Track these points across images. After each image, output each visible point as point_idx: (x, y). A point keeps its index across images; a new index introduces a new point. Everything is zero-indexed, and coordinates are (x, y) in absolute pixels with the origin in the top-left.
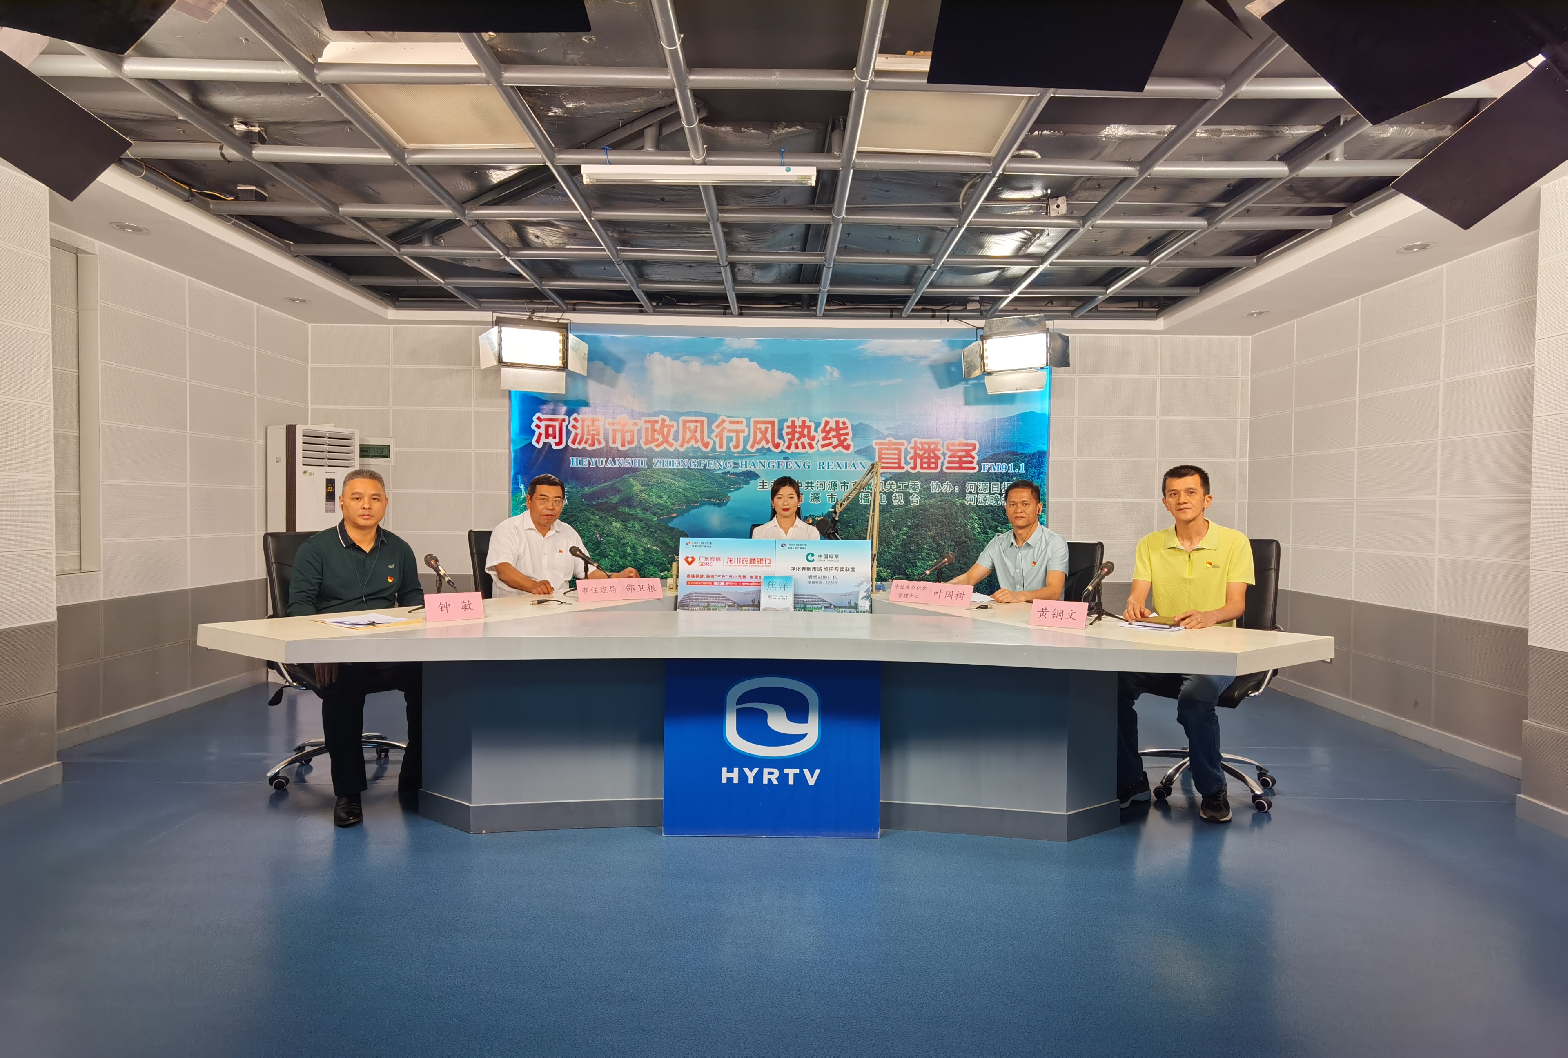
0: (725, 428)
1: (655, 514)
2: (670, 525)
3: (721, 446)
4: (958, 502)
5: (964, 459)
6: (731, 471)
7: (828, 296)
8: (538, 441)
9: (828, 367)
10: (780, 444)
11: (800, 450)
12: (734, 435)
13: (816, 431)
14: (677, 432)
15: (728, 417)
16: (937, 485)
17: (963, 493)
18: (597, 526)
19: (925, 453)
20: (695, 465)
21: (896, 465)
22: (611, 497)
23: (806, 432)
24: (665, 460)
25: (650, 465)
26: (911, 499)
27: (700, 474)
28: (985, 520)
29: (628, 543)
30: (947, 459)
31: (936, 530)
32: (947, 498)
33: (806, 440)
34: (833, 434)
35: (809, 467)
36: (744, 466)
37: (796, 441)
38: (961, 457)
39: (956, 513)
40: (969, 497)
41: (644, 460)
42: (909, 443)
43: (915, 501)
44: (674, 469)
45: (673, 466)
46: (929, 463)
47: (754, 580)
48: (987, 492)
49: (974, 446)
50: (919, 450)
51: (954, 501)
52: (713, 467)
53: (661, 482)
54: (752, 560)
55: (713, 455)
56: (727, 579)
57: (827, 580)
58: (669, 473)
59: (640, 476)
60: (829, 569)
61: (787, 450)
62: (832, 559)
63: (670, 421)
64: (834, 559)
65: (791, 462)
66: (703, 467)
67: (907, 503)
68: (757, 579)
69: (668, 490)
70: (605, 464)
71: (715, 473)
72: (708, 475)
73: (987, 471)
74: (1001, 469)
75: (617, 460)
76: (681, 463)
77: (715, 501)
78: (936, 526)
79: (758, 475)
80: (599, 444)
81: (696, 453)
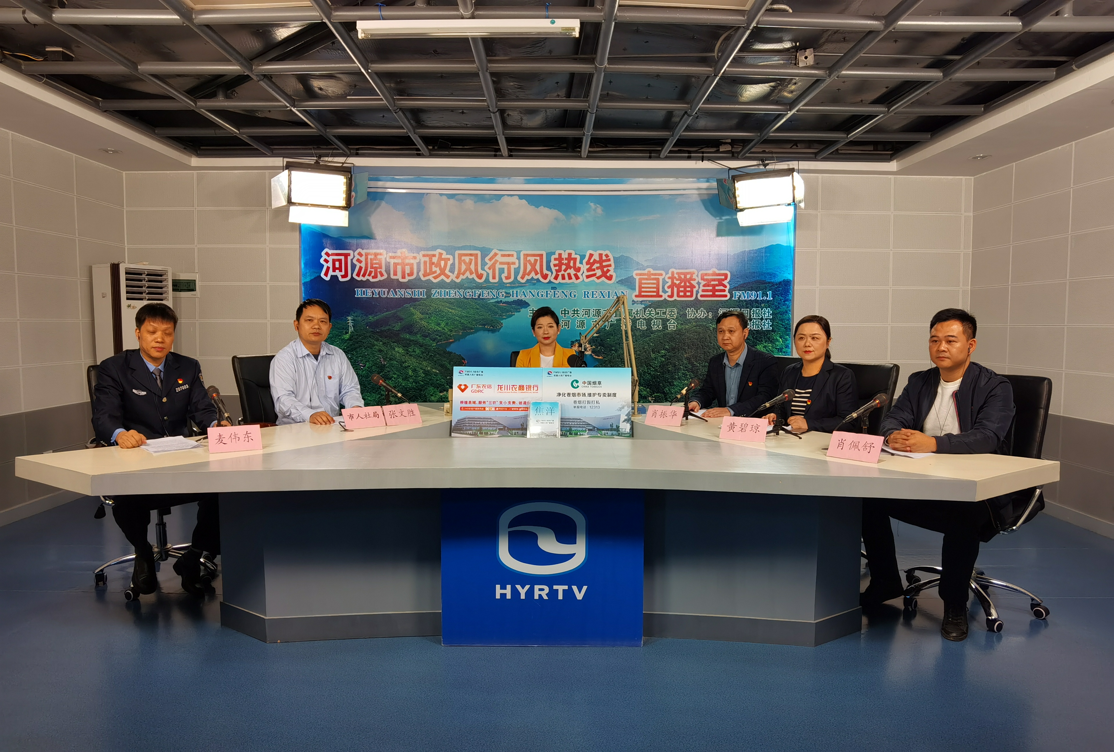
0: (497, 261)
1: (434, 340)
2: (448, 350)
3: (494, 278)
5: (717, 288)
6: (504, 300)
7: (592, 139)
8: (326, 274)
9: (592, 204)
10: (548, 275)
11: (567, 280)
12: (505, 267)
13: (581, 263)
14: (453, 265)
15: (500, 250)
16: (692, 311)
18: (380, 351)
19: (681, 283)
21: (655, 294)
22: (393, 325)
23: (572, 264)
24: (443, 290)
25: (429, 294)
26: (668, 325)
27: (475, 303)
29: (409, 366)
30: (702, 288)
31: (691, 352)
32: (701, 323)
33: (572, 272)
34: (597, 265)
35: (575, 295)
36: (515, 295)
37: (563, 272)
38: (714, 286)
39: (709, 337)
41: (424, 291)
42: (667, 273)
43: (672, 326)
44: (451, 299)
45: (450, 296)
46: (685, 292)
47: (523, 406)
49: (726, 276)
50: (676, 280)
51: (708, 326)
52: (486, 296)
53: (439, 311)
54: (521, 387)
55: (487, 286)
56: (498, 405)
57: (591, 405)
58: (446, 302)
59: (420, 305)
60: (592, 394)
61: (554, 281)
62: (595, 386)
63: (447, 254)
64: (597, 385)
65: (558, 292)
66: (477, 297)
67: (665, 329)
68: (526, 404)
69: (445, 318)
70: (388, 295)
71: (488, 302)
72: (482, 304)
73: (737, 299)
74: (750, 296)
75: (399, 291)
76: (458, 293)
77: (488, 327)
78: (691, 349)
79: (528, 304)
80: (381, 277)
81: (470, 284)
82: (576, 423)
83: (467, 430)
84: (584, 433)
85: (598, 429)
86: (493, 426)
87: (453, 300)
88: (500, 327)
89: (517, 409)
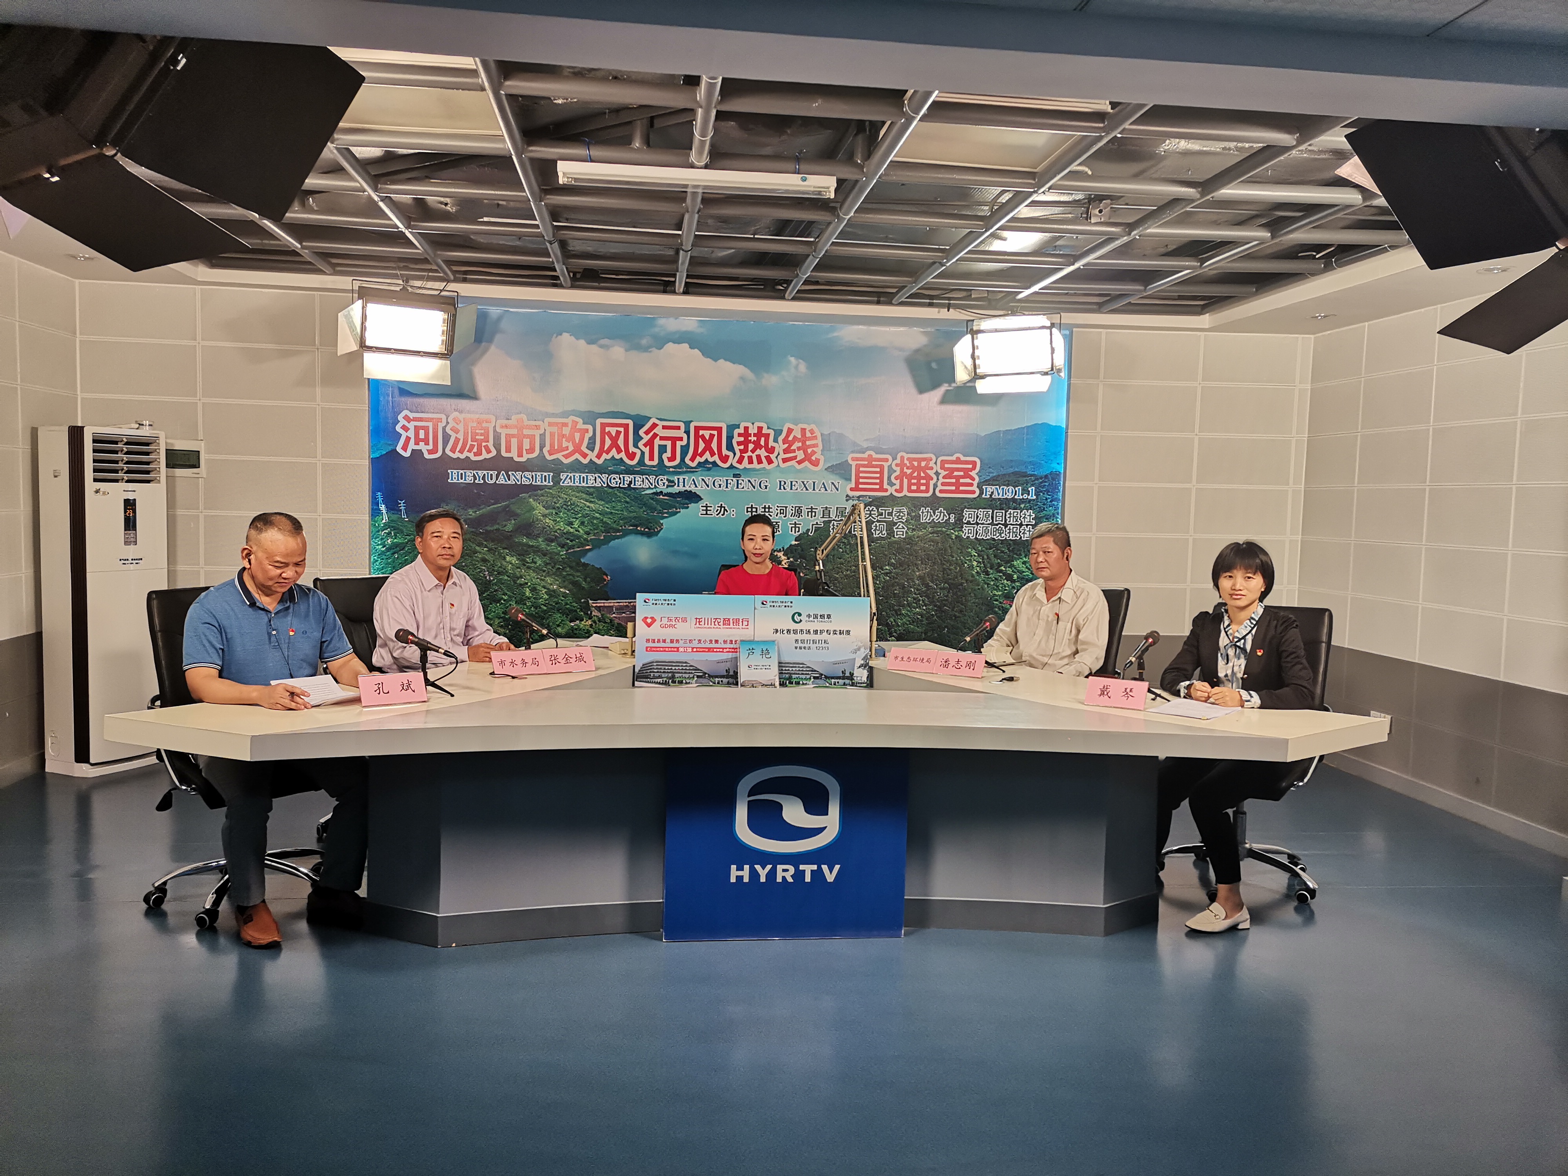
0: (657, 435)
1: (562, 547)
2: (582, 560)
3: (651, 458)
4: (954, 534)
5: (962, 481)
6: (665, 491)
8: (405, 448)
9: (792, 359)
10: (729, 456)
11: (755, 465)
12: (669, 444)
13: (776, 441)
15: (661, 420)
16: (928, 512)
17: (959, 523)
18: (484, 560)
19: (913, 473)
21: (878, 487)
22: (504, 523)
23: (762, 443)
24: (577, 475)
25: (557, 480)
26: (896, 530)
27: (624, 494)
28: (985, 557)
29: (527, 584)
30: (941, 480)
31: (926, 569)
32: (940, 529)
33: (763, 453)
34: (798, 445)
35: (766, 487)
36: (681, 484)
37: (750, 454)
38: (958, 478)
39: (950, 547)
40: (967, 529)
41: (549, 475)
42: (894, 459)
43: (900, 532)
44: (589, 487)
45: (587, 483)
46: (919, 484)
47: (728, 645)
48: (988, 522)
49: (974, 464)
50: (907, 468)
51: (948, 533)
52: (640, 485)
53: (571, 504)
54: (726, 622)
55: (641, 469)
56: (695, 644)
57: (817, 645)
58: (582, 492)
59: (543, 496)
60: (819, 631)
61: (737, 465)
62: (823, 620)
63: (583, 424)
64: (826, 619)
65: (743, 480)
66: (627, 486)
67: (891, 536)
68: (732, 643)
69: (580, 515)
70: (497, 479)
71: (643, 493)
72: (634, 496)
73: (989, 496)
74: (1006, 494)
75: (513, 474)
76: (598, 480)
77: (642, 529)
78: (926, 565)
79: (700, 497)
80: (488, 453)
81: (617, 467)
82: (798, 669)
83: (655, 677)
84: (808, 682)
85: (826, 677)
86: (689, 673)
88: (659, 529)
89: (721, 650)
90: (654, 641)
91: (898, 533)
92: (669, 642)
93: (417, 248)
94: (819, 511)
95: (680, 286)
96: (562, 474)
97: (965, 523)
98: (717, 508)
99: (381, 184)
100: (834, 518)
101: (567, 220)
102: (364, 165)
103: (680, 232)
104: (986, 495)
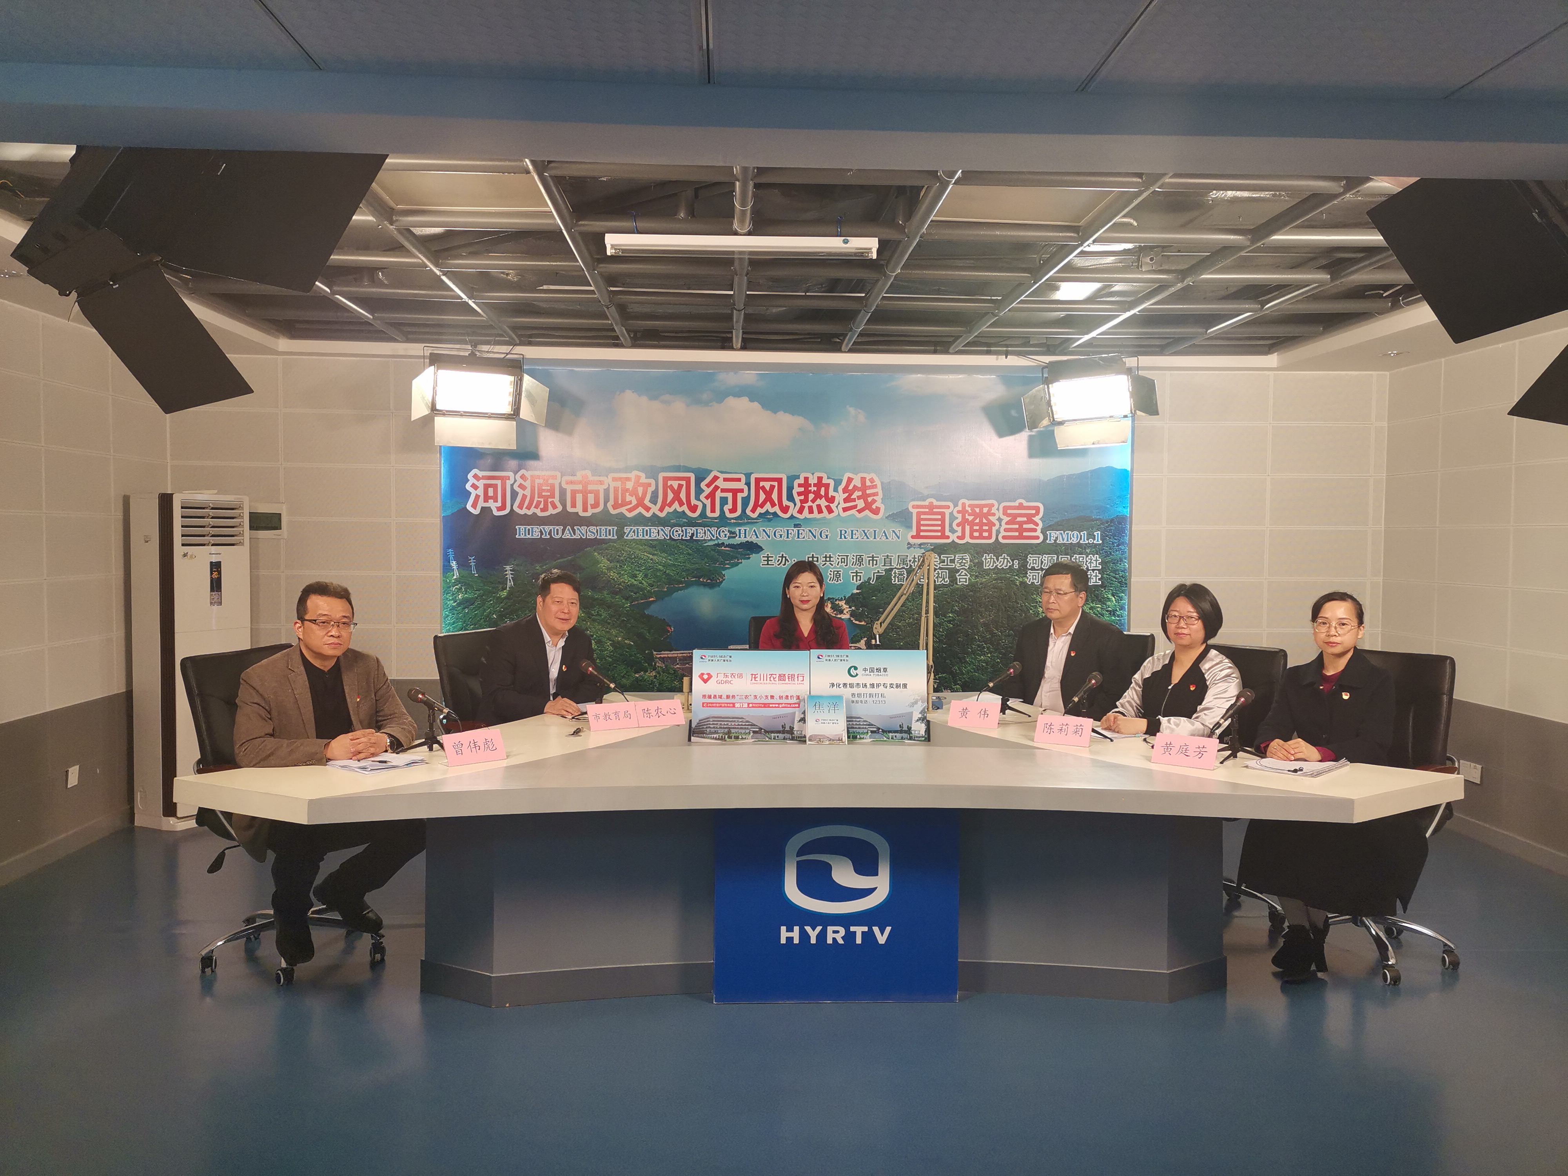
0: (718, 487)
1: (627, 599)
2: (646, 612)
3: (713, 511)
4: (1018, 580)
5: (1025, 526)
6: (726, 543)
7: (862, 333)
8: (474, 506)
9: (852, 410)
10: (789, 507)
11: (816, 514)
12: (729, 495)
13: (836, 490)
14: (656, 492)
15: (722, 472)
16: (991, 558)
17: (1024, 569)
19: (975, 519)
20: (679, 534)
21: (939, 534)
23: (822, 492)
24: (640, 528)
25: (621, 534)
26: (958, 577)
27: (687, 546)
30: (1004, 526)
31: (990, 616)
32: (1003, 576)
33: (823, 503)
34: (858, 494)
35: (827, 536)
36: (742, 535)
37: (810, 504)
38: (1021, 524)
39: (1015, 594)
40: (1031, 575)
41: (613, 529)
42: (956, 505)
43: (963, 579)
44: (651, 540)
45: (650, 536)
46: (981, 531)
47: (784, 701)
49: (1037, 509)
50: (969, 515)
51: (1012, 579)
52: (702, 537)
53: (635, 557)
54: (782, 677)
55: (703, 522)
56: (751, 700)
57: (875, 699)
58: (646, 546)
59: (608, 550)
60: (875, 685)
61: (798, 516)
62: (879, 674)
63: (646, 478)
64: (882, 673)
65: (804, 530)
66: (689, 538)
67: (954, 583)
69: (644, 568)
70: (563, 534)
71: (705, 545)
72: (696, 548)
73: (1053, 542)
74: (1071, 539)
75: (578, 529)
76: (661, 533)
77: (705, 581)
78: (990, 612)
79: (761, 547)
80: (554, 509)
81: (680, 520)
82: (860, 723)
83: (711, 733)
84: (866, 737)
85: (883, 731)
86: (745, 728)
87: (655, 542)
89: (777, 705)
90: (710, 697)
91: (961, 580)
92: (725, 697)
93: (482, 316)
94: (880, 558)
95: (737, 341)
96: (625, 528)
97: (1030, 569)
98: (778, 558)
99: (442, 260)
100: (895, 566)
101: (623, 285)
102: (425, 242)
103: (732, 293)
104: (1050, 541)
